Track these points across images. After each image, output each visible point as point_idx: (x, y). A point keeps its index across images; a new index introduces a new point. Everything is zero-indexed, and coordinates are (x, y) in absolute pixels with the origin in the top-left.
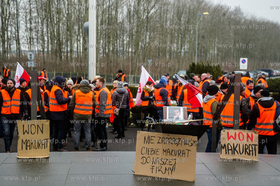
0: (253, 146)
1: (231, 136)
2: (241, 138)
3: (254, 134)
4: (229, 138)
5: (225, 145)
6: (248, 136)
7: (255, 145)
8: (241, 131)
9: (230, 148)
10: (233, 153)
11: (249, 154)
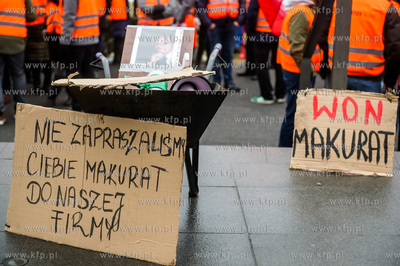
0: (382, 137)
1: (325, 109)
2: (350, 114)
3: (385, 102)
4: (317, 114)
5: (305, 133)
6: (369, 108)
7: (387, 134)
8: (352, 94)
9: (318, 140)
10: (326, 154)
11: (368, 158)
